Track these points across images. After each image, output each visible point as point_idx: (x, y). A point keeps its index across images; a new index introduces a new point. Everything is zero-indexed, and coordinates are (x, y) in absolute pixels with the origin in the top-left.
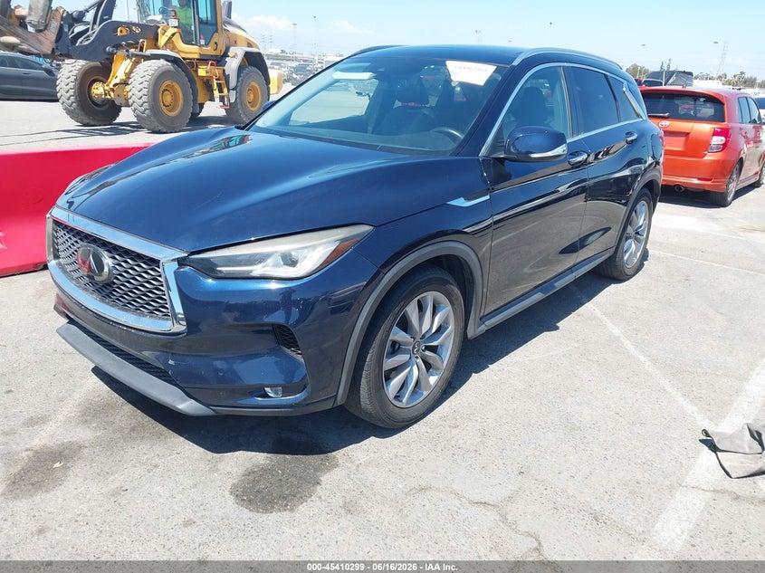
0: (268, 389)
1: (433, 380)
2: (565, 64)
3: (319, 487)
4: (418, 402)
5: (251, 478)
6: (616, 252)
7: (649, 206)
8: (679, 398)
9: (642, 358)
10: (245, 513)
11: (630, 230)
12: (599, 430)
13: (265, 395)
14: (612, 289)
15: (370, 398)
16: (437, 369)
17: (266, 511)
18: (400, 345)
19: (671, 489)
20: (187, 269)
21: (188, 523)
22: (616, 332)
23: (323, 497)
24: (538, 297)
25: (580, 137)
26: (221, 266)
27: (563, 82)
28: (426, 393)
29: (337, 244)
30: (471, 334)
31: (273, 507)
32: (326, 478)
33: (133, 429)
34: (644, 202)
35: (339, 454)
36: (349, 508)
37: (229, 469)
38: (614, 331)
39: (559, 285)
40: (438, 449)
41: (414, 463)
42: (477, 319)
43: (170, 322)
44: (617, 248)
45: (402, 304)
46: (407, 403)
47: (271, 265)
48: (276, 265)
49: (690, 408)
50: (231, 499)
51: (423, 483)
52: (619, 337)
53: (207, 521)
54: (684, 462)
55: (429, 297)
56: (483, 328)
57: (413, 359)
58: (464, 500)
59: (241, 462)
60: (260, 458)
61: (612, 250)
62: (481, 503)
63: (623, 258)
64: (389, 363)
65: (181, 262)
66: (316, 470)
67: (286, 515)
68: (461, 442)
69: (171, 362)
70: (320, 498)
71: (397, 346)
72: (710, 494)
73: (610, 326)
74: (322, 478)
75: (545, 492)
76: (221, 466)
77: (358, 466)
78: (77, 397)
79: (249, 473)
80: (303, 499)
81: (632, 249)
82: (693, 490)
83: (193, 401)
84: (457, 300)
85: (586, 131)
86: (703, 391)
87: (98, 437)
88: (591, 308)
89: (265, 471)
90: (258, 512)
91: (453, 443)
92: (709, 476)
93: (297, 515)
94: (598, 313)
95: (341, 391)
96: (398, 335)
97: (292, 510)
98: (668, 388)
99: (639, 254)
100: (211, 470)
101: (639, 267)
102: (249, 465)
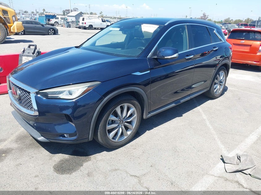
0: (65, 135)
1: (129, 133)
2: (188, 24)
3: (82, 167)
4: (123, 140)
5: (61, 162)
6: (210, 89)
7: (225, 73)
8: (219, 142)
9: (211, 127)
10: (56, 174)
11: (216, 81)
12: (185, 153)
13: (65, 137)
14: (210, 102)
15: (101, 139)
16: (131, 129)
17: (62, 174)
18: (115, 121)
19: (203, 175)
20: (39, 95)
21: (36, 176)
22: (205, 117)
23: (82, 171)
24: (173, 105)
25: (192, 49)
26: (49, 95)
27: (186, 30)
28: (125, 137)
29: (86, 88)
30: (144, 117)
31: (65, 172)
32: (85, 164)
33: (30, 145)
34: (223, 71)
35: (92, 157)
36: (89, 175)
37: (55, 159)
38: (204, 117)
39: (182, 101)
40: (126, 156)
41: (117, 160)
42: (147, 112)
43: (34, 112)
44: (211, 88)
45: (113, 107)
46: (118, 140)
47: (65, 94)
48: (67, 95)
49: (222, 146)
50: (52, 169)
51: (117, 168)
52: (205, 119)
53: (42, 176)
54: (211, 166)
55: (125, 105)
56: (150, 115)
57: (120, 125)
58: (128, 174)
59: (60, 157)
60: (66, 156)
61: (209, 88)
62: (134, 176)
63: (213, 91)
64: (109, 127)
65: (37, 93)
66: (83, 161)
67: (68, 175)
68: (135, 154)
69: (35, 125)
70: (81, 171)
71: (114, 122)
72: (217, 178)
73: (203, 115)
74: (84, 164)
75: (157, 173)
76: (53, 158)
77: (97, 161)
78: (17, 133)
79: (62, 161)
80: (75, 171)
81: (218, 88)
82: (211, 176)
83: (43, 137)
84: (137, 106)
85: (195, 47)
86: (229, 140)
87: (19, 147)
88: (199, 109)
89: (67, 160)
90: (59, 174)
91: (132, 154)
92: (219, 171)
93: (71, 175)
94: (201, 111)
95: (90, 136)
96: (112, 118)
97: (70, 174)
98: (216, 139)
99: (221, 90)
100: (50, 159)
101: (222, 94)
102: (62, 158)
